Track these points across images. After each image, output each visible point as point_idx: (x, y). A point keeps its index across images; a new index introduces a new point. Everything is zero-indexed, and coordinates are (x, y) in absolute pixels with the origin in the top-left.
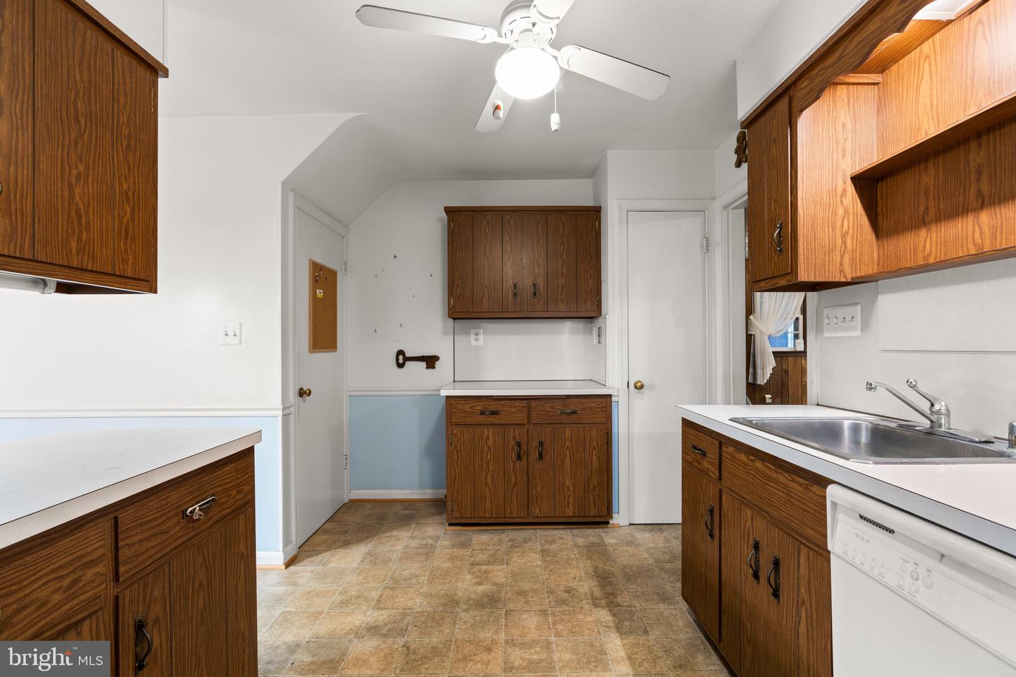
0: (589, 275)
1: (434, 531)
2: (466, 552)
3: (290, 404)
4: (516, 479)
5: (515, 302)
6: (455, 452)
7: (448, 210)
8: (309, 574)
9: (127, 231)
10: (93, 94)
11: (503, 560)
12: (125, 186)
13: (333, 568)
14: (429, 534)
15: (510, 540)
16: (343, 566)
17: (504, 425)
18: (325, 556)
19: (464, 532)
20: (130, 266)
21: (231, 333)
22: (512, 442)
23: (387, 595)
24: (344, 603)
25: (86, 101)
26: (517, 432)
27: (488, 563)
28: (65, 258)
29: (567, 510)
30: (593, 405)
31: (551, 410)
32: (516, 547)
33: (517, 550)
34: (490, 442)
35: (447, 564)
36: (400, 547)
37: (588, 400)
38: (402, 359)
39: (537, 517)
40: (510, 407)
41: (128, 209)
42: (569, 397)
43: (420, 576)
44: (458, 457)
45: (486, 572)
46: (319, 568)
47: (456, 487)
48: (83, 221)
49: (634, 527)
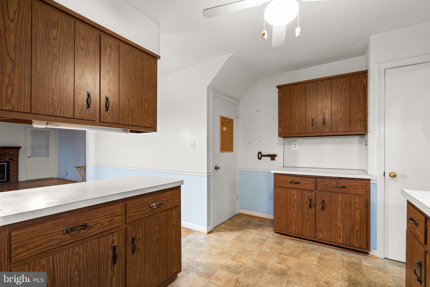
0: (359, 110)
1: (269, 234)
2: (279, 247)
3: (211, 172)
4: (309, 218)
5: (312, 128)
6: (278, 200)
7: (278, 87)
8: (214, 238)
9: (146, 112)
10: (136, 70)
11: (296, 256)
12: (146, 98)
13: (223, 238)
14: (266, 235)
15: (304, 247)
16: (227, 239)
17: (303, 189)
18: (222, 233)
19: (282, 238)
20: (147, 123)
21: (192, 145)
22: (306, 198)
23: (238, 256)
24: (222, 254)
25: (134, 73)
26: (309, 194)
27: (288, 255)
28: (128, 122)
29: (339, 240)
30: (357, 184)
31: (329, 184)
32: (306, 252)
33: (306, 253)
34: (295, 197)
35: (269, 250)
36: (251, 237)
37: (353, 181)
38: (260, 156)
39: (320, 239)
40: (306, 181)
41: (147, 105)
42: (340, 178)
43: (255, 252)
44: (279, 201)
45: (285, 259)
46: (218, 237)
47: (278, 216)
48: (133, 110)
49: (388, 260)
